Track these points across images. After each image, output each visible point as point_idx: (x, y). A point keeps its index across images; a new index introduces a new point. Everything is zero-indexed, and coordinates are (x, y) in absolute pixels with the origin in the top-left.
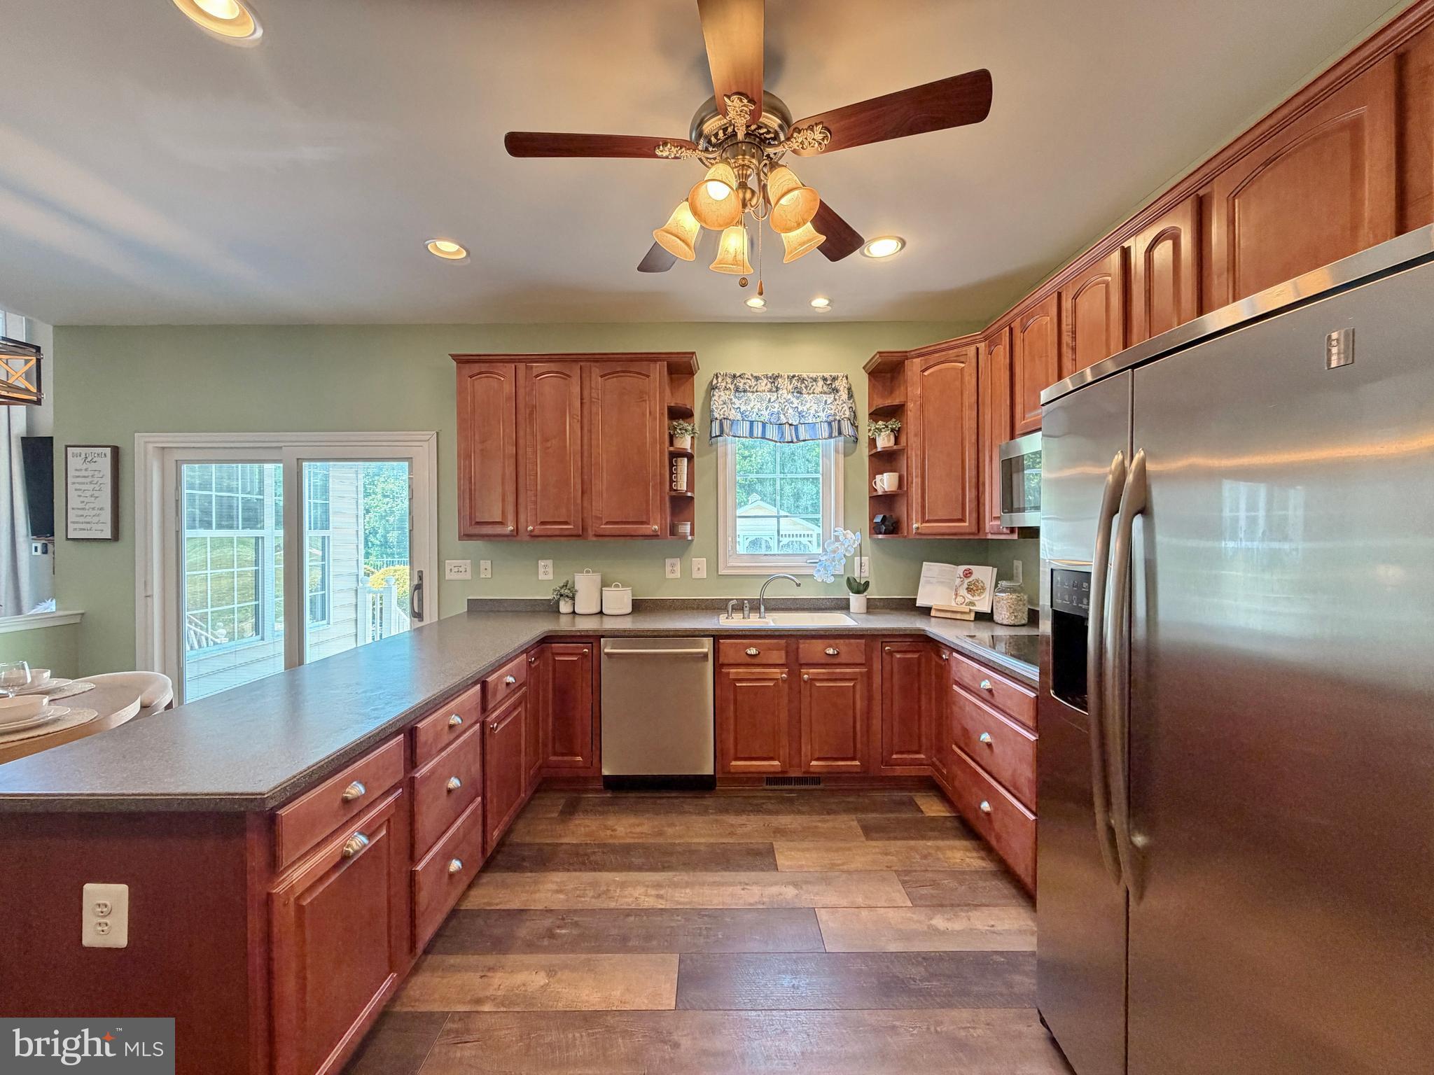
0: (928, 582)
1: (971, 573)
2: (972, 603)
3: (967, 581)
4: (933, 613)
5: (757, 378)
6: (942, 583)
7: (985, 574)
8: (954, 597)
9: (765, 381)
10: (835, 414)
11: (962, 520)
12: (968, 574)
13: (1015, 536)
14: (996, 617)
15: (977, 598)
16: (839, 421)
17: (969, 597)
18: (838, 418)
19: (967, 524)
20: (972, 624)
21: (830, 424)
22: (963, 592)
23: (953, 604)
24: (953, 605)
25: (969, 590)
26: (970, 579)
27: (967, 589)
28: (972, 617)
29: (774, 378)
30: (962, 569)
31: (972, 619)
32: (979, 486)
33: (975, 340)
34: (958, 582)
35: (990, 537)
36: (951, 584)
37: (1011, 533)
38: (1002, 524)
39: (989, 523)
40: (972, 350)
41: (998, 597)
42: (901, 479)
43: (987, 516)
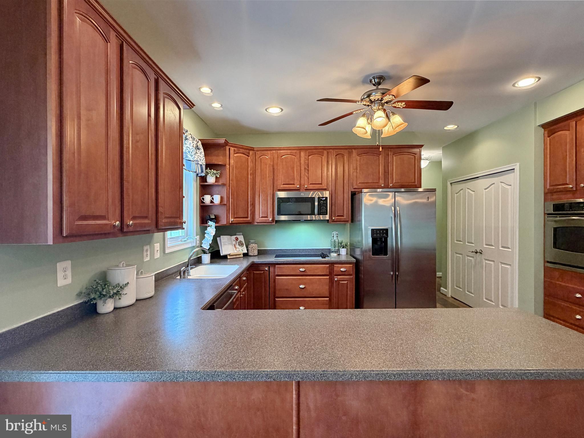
0: (225, 244)
1: (238, 239)
2: (241, 250)
3: (237, 242)
4: (229, 257)
6: (230, 244)
7: (241, 238)
8: (235, 249)
10: (199, 161)
11: (247, 218)
12: (237, 239)
14: (250, 254)
15: (242, 248)
17: (240, 248)
19: (249, 219)
20: (242, 258)
21: (197, 165)
22: (237, 246)
23: (236, 252)
26: (238, 241)
27: (239, 245)
30: (234, 237)
31: (242, 256)
32: (253, 205)
33: (252, 149)
34: (234, 243)
35: (256, 224)
36: (232, 244)
37: (273, 222)
38: (271, 219)
39: (258, 218)
40: (251, 152)
41: (251, 246)
42: (222, 198)
43: (257, 216)
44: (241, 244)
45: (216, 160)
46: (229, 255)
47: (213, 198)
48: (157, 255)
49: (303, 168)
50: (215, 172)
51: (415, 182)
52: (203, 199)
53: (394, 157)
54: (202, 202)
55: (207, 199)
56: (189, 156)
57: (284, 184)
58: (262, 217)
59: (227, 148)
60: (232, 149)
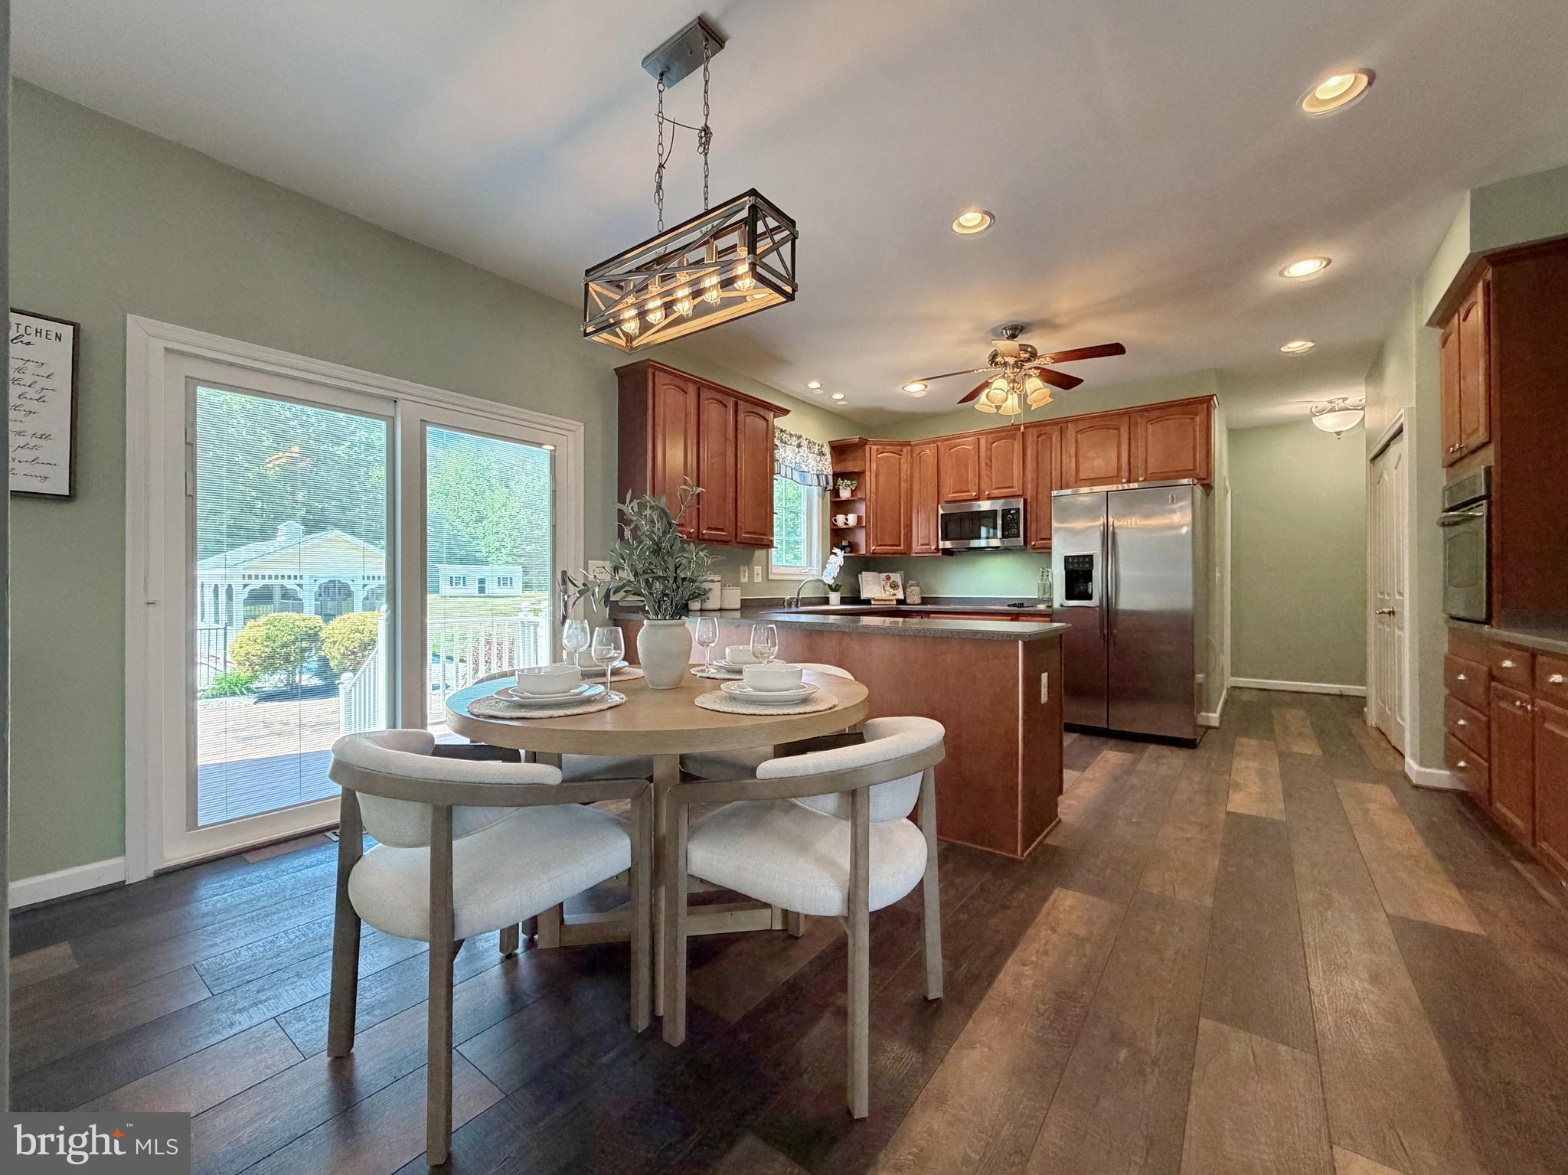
0: (868, 584)
1: (890, 578)
2: (894, 595)
3: (888, 582)
4: (873, 602)
5: (791, 435)
6: (876, 584)
7: (897, 577)
8: (883, 592)
9: (795, 438)
10: (822, 470)
11: (899, 545)
12: (888, 578)
13: (940, 554)
14: (908, 601)
15: (895, 592)
16: (826, 476)
17: (892, 591)
18: (825, 473)
19: (902, 547)
20: (895, 606)
21: (818, 476)
22: (888, 588)
24: (884, 596)
25: (891, 587)
26: (891, 582)
28: (895, 602)
29: (799, 437)
30: (883, 576)
32: (909, 527)
33: (907, 444)
34: (883, 583)
35: (914, 555)
36: (880, 585)
37: (938, 552)
38: (933, 548)
39: (916, 547)
40: (905, 450)
41: (909, 590)
42: (859, 518)
43: (914, 544)
44: (894, 586)
45: (850, 466)
46: (873, 599)
47: (847, 519)
48: (758, 579)
49: (983, 464)
50: (849, 482)
51: (1195, 469)
52: (835, 520)
53: (1149, 426)
54: (833, 524)
55: (840, 519)
56: (804, 466)
57: (953, 493)
58: (922, 545)
59: (868, 447)
60: (874, 448)
